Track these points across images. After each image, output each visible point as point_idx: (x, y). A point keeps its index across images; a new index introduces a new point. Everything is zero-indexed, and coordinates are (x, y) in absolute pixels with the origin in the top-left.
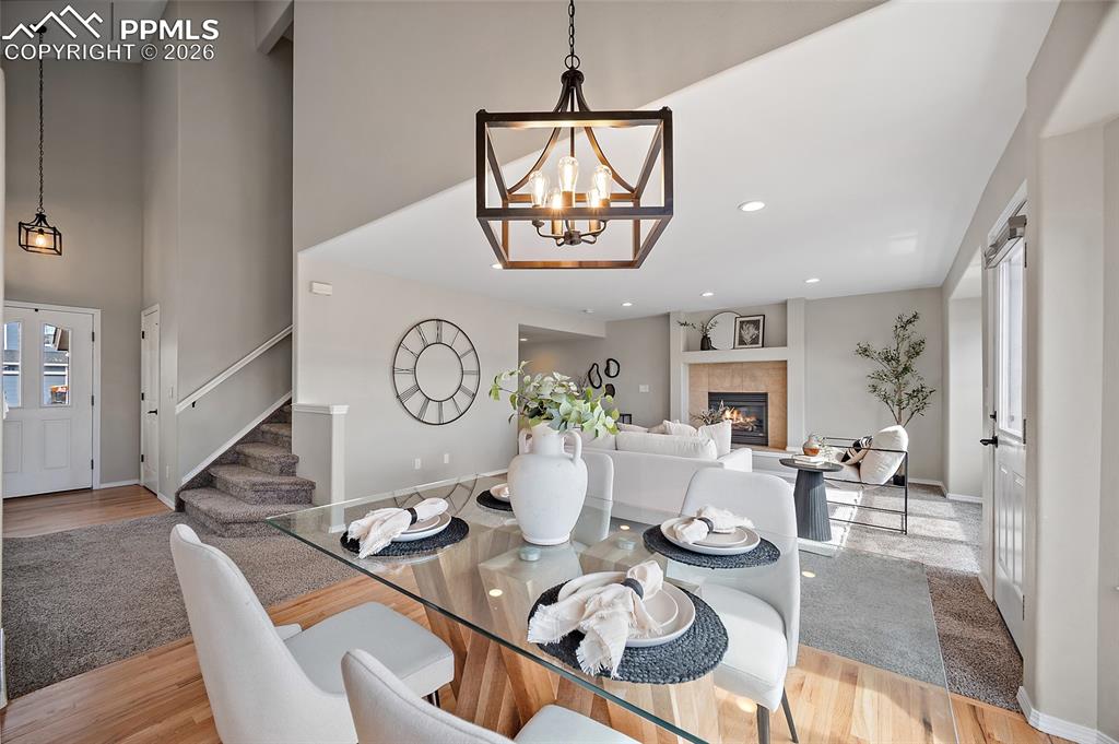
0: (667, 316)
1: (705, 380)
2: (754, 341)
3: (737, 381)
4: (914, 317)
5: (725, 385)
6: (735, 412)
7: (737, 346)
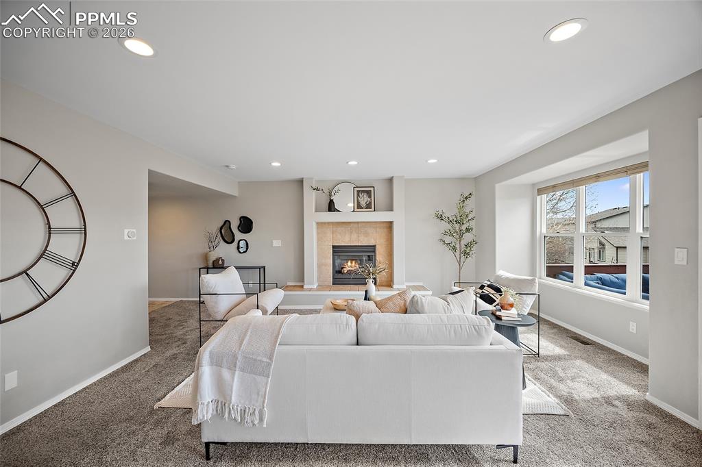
0: (301, 182)
1: (329, 235)
2: (368, 206)
3: (354, 236)
4: (470, 194)
5: (346, 240)
6: (354, 262)
7: (356, 209)
